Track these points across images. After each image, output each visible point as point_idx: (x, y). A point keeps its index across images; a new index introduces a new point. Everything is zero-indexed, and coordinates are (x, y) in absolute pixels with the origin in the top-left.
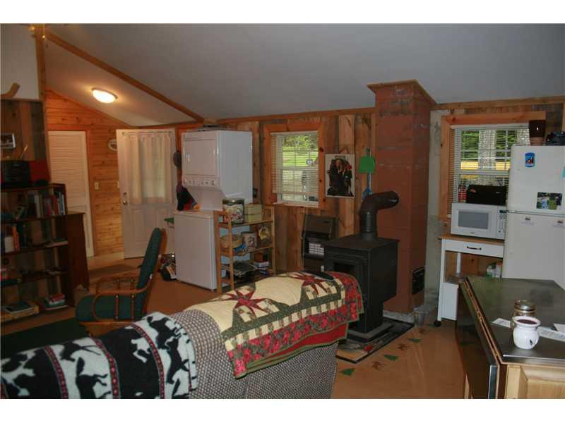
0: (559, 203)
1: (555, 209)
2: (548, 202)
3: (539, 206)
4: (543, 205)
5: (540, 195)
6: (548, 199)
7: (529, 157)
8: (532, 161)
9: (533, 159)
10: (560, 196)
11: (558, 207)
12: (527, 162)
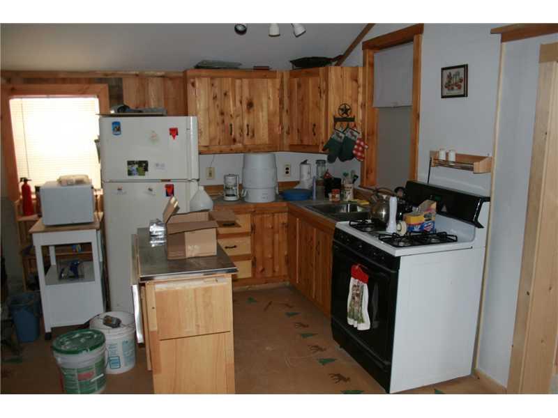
0: (146, 169)
1: (144, 175)
2: (137, 169)
3: (130, 173)
4: (133, 172)
5: (130, 163)
6: (136, 166)
7: (115, 126)
8: (119, 129)
9: (119, 128)
10: (146, 162)
11: (146, 172)
12: (114, 130)
